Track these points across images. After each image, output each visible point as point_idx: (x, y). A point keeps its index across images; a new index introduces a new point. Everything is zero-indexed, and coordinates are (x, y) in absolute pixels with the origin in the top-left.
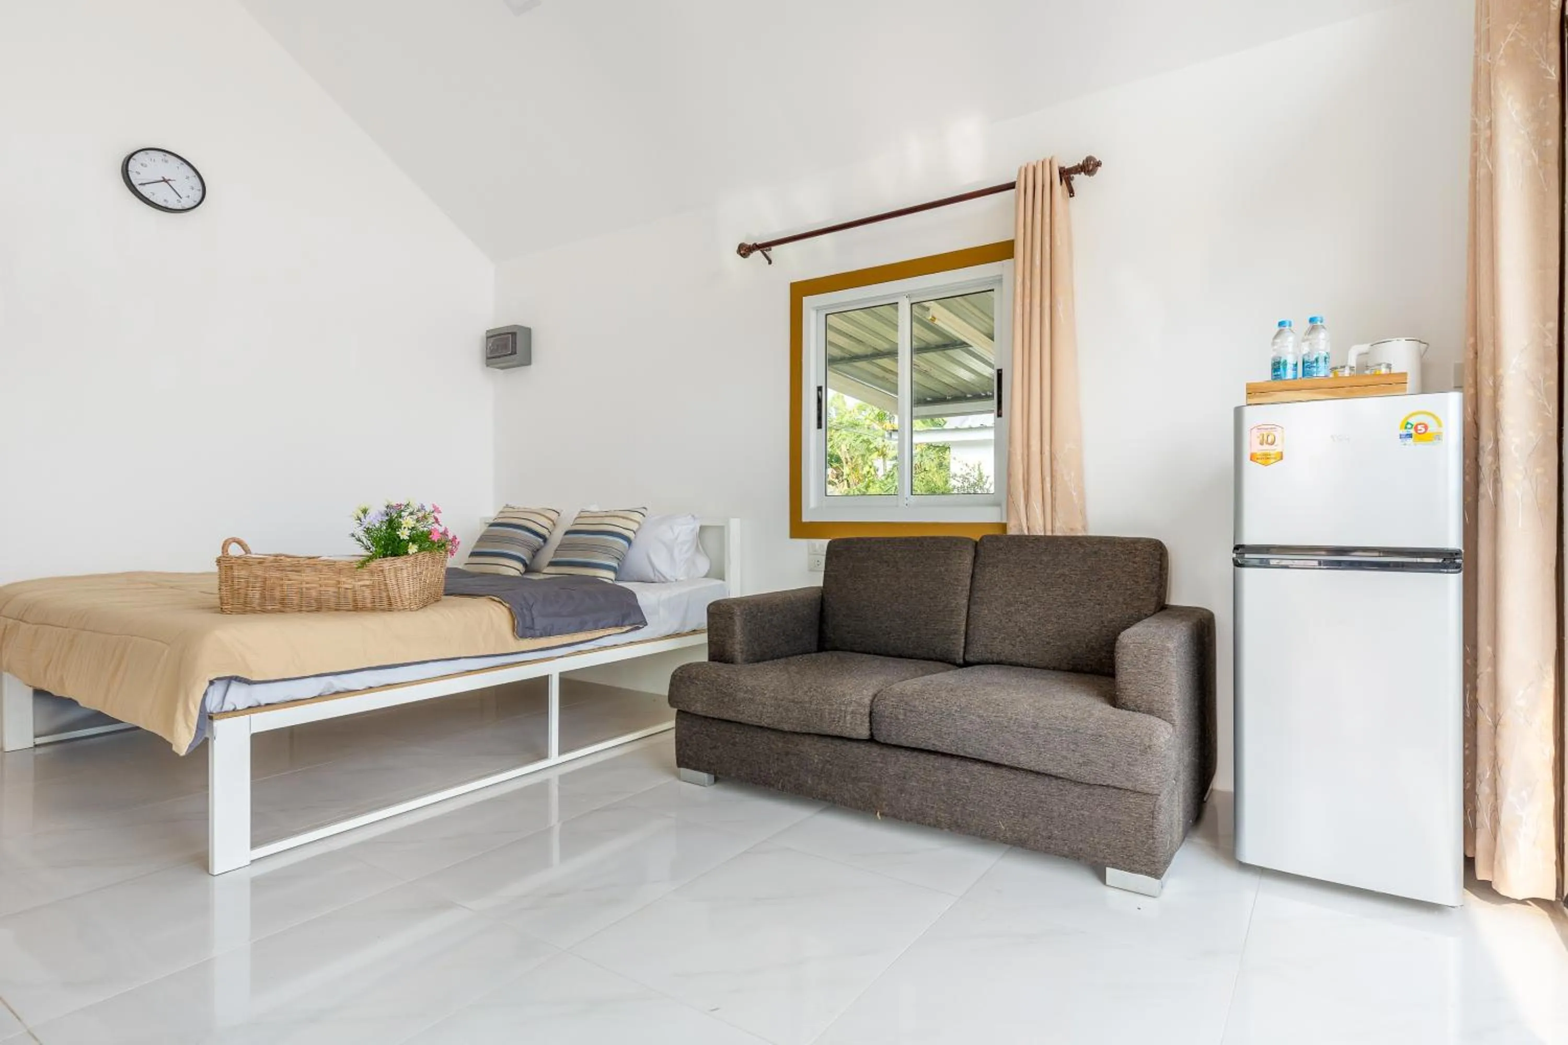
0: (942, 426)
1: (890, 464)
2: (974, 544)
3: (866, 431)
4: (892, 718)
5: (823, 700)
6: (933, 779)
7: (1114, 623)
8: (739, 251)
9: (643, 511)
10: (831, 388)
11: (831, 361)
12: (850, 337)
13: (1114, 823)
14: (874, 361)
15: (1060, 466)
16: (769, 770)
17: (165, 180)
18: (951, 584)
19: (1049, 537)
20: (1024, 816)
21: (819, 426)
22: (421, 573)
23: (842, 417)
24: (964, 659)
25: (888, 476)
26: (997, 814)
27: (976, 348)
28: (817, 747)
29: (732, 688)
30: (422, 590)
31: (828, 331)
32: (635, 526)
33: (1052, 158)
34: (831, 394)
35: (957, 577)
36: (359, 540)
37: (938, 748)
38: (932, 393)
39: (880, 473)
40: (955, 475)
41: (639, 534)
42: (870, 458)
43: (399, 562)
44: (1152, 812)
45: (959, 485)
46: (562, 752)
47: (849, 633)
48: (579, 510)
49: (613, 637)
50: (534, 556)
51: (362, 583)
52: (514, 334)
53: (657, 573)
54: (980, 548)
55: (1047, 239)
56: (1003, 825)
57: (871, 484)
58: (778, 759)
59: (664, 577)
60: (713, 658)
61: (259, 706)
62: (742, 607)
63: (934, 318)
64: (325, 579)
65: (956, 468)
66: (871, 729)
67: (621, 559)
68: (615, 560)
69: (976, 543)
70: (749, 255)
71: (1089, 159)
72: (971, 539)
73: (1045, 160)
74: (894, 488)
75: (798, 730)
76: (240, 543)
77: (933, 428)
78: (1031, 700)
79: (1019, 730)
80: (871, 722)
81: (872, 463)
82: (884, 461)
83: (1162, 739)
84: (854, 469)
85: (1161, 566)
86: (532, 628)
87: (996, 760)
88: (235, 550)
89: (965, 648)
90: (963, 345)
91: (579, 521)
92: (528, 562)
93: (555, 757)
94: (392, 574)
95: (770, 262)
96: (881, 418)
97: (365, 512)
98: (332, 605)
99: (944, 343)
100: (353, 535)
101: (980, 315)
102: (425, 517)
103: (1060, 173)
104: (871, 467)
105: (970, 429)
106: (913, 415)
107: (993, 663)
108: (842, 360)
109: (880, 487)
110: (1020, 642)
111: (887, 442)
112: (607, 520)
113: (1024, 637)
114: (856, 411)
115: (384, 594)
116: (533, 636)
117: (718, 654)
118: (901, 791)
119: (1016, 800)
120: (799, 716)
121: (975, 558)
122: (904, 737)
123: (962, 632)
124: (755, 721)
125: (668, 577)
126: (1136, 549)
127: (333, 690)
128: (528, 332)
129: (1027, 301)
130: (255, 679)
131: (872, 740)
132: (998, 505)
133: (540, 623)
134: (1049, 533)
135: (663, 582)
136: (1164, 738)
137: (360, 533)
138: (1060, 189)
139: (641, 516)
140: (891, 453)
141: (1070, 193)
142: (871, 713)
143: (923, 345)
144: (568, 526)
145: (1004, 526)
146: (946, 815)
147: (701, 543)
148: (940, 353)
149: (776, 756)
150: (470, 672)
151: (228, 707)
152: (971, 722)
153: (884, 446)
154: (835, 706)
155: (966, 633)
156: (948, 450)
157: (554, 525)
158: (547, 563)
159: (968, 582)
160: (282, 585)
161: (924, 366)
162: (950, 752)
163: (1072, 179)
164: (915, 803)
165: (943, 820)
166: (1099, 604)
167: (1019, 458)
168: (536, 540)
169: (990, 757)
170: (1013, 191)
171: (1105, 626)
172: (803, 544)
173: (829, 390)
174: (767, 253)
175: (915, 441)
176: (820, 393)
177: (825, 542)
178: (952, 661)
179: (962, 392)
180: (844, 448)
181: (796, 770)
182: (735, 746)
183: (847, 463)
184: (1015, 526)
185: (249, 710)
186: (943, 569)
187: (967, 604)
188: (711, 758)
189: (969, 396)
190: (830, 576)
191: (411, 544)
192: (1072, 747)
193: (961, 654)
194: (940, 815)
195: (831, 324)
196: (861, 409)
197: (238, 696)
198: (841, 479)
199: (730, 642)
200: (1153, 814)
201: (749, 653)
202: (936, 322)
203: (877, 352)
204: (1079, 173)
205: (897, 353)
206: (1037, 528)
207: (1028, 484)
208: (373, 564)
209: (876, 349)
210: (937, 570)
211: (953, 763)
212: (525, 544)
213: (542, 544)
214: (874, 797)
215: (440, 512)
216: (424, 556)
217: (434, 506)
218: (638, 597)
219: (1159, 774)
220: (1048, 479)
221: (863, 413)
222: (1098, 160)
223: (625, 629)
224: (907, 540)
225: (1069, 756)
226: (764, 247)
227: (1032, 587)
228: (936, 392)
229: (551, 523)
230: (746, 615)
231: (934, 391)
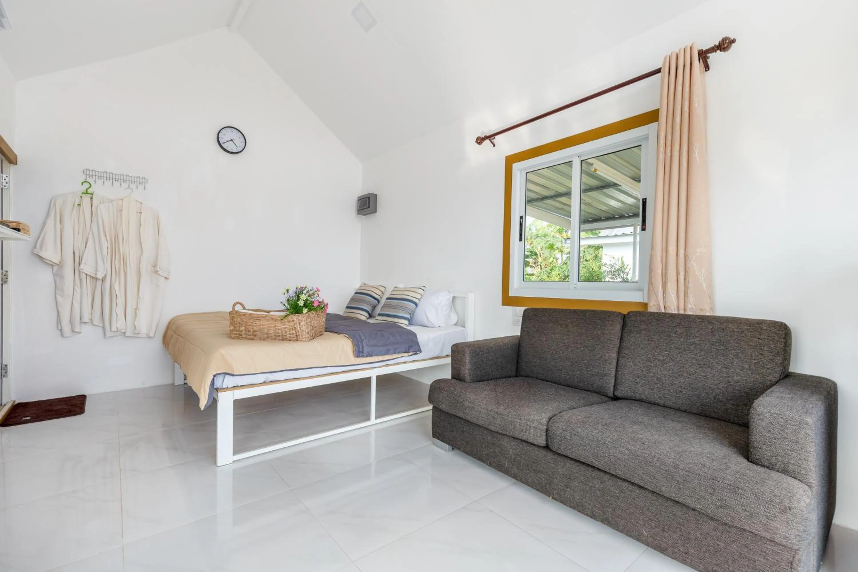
0: (598, 235)
1: (565, 257)
2: (623, 316)
3: (552, 238)
4: (561, 437)
5: (516, 416)
6: (591, 484)
7: (740, 384)
8: (477, 141)
9: (423, 288)
10: (529, 215)
11: (529, 201)
12: (543, 186)
13: (749, 560)
14: (558, 199)
15: (693, 265)
16: (483, 452)
17: (232, 140)
18: (605, 342)
19: (682, 315)
20: (663, 530)
21: (521, 240)
22: (311, 322)
23: (539, 231)
24: (614, 394)
25: (564, 264)
26: (641, 522)
27: (624, 187)
28: (512, 444)
29: (462, 398)
30: (312, 331)
31: (527, 183)
32: (419, 296)
33: (693, 44)
34: (529, 220)
35: (610, 338)
36: (284, 305)
37: (595, 465)
38: (593, 216)
39: (560, 261)
40: (606, 264)
41: (421, 300)
42: (554, 253)
43: (300, 317)
44: (791, 563)
45: (609, 270)
46: (377, 417)
47: (535, 366)
48: (394, 287)
49: (405, 357)
50: (373, 310)
51: (284, 327)
52: (369, 198)
53: (429, 322)
54: (628, 321)
55: (686, 104)
56: (646, 532)
57: (554, 268)
58: (488, 446)
59: (433, 325)
60: (453, 377)
61: (238, 386)
62: (470, 349)
63: (596, 170)
64: (270, 324)
65: (605, 260)
66: (547, 441)
67: (412, 314)
68: (409, 315)
69: (624, 315)
70: (482, 143)
71: (724, 40)
72: (620, 313)
73: (686, 47)
74: (567, 270)
75: (500, 431)
76: (241, 304)
77: (591, 236)
78: (671, 444)
79: (662, 467)
80: (547, 435)
81: (555, 256)
82: (562, 255)
83: (803, 503)
84: (545, 259)
85: (785, 343)
86: (363, 352)
87: (642, 484)
88: (238, 308)
89: (614, 386)
90: (615, 185)
91: (393, 293)
92: (370, 312)
93: (373, 420)
94: (298, 322)
95: (494, 145)
96: (560, 231)
97: (288, 291)
98: (273, 337)
99: (602, 185)
100: (282, 303)
101: (627, 165)
102: (313, 294)
103: (699, 54)
104: (554, 258)
105: (616, 236)
106: (581, 229)
107: (636, 400)
108: (537, 200)
109: (559, 270)
110: (658, 388)
111: (564, 245)
112: (405, 293)
113: (660, 385)
114: (546, 228)
115: (294, 332)
116: (363, 356)
117: (457, 376)
118: (567, 486)
119: (657, 516)
120: (500, 423)
121: (623, 326)
122: (570, 451)
123: (613, 376)
124: (474, 420)
125: (435, 325)
126: (762, 329)
127: (270, 380)
128: (375, 196)
129: (669, 149)
130: (235, 374)
131: (547, 447)
132: (641, 290)
133: (366, 350)
134: (682, 312)
135: (433, 327)
136: (805, 502)
137: (285, 302)
138: (697, 65)
139: (422, 291)
140: (566, 250)
141: (706, 68)
142: (547, 430)
143: (588, 187)
144: (387, 295)
145: (646, 305)
146: (600, 512)
147: (454, 307)
148: (600, 191)
149: (486, 444)
150: (332, 374)
151: (225, 386)
152: (621, 453)
153: (562, 246)
154: (524, 422)
155: (616, 376)
156: (601, 248)
157: (383, 293)
158: (377, 314)
159: (617, 342)
160: (253, 326)
161: (588, 200)
162: (604, 470)
163: (708, 58)
164: (577, 498)
165: (597, 514)
166: (725, 368)
167: (659, 259)
168: (374, 302)
169: (636, 480)
170: (659, 74)
171: (731, 385)
172: (509, 309)
173: (527, 216)
174: (492, 140)
175: (581, 244)
176: (521, 220)
177: (523, 309)
178: (605, 394)
179: (612, 214)
180: (539, 248)
181: (499, 455)
182: (463, 432)
183: (540, 256)
184: (654, 306)
185: (233, 388)
186: (599, 332)
187: (616, 357)
188: (450, 437)
189: (616, 216)
190: (524, 331)
191: (304, 308)
192: (710, 490)
193: (612, 389)
194: (595, 511)
195: (529, 179)
196: (549, 226)
197: (229, 382)
198: (537, 264)
199: (463, 369)
200: (792, 564)
201: (473, 376)
202: (597, 172)
203: (558, 193)
204: (715, 51)
205: (571, 194)
206: (672, 308)
207: (666, 277)
208: (289, 318)
209: (558, 192)
210: (595, 333)
211: (606, 477)
212: (369, 303)
213: (377, 303)
214: (548, 486)
215: (319, 291)
216: (313, 314)
217: (317, 288)
218: (418, 336)
219: (800, 534)
220: (682, 274)
221: (550, 229)
222: (733, 39)
223: (410, 354)
224: (575, 311)
225: (707, 497)
226: (490, 137)
227: (668, 350)
228: (595, 215)
229: (381, 293)
230: (473, 353)
231: (592, 214)
